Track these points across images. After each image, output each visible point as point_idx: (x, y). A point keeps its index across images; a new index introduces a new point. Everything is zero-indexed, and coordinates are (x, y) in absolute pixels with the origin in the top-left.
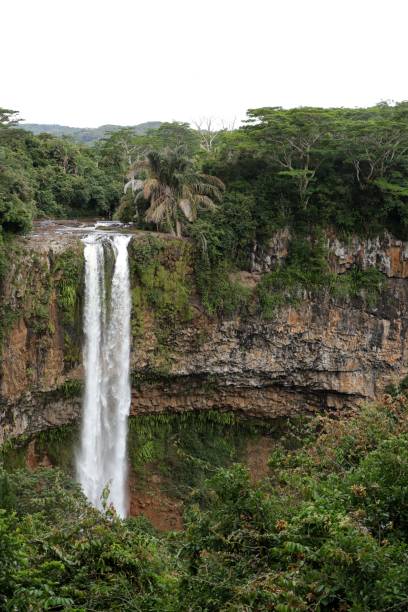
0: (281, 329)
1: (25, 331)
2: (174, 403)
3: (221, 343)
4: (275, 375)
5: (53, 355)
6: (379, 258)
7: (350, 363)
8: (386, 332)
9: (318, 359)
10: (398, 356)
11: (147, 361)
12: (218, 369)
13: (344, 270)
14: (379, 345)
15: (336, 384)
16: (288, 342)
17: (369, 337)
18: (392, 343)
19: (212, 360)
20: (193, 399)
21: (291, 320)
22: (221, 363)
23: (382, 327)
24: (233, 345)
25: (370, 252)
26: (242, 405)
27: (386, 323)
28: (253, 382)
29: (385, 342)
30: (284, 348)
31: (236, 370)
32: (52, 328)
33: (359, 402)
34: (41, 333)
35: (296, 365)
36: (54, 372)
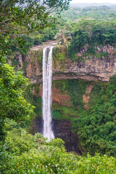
0: (86, 64)
1: (31, 65)
2: (69, 78)
3: (74, 67)
4: (87, 73)
5: (37, 69)
6: (106, 50)
7: (101, 71)
8: (108, 65)
9: (95, 70)
10: (111, 70)
11: (59, 70)
12: (75, 72)
13: (100, 52)
14: (107, 68)
15: (99, 75)
16: (88, 67)
17: (104, 66)
18: (109, 67)
19: (73, 70)
20: (73, 77)
21: (88, 62)
22: (75, 71)
23: (107, 64)
24: (77, 67)
25: (105, 48)
26: (83, 78)
27: (108, 63)
28: (83, 74)
29: (108, 67)
30: (88, 68)
31: (78, 72)
32: (37, 64)
33: (104, 79)
34: (35, 65)
35: (91, 71)
36: (38, 72)
